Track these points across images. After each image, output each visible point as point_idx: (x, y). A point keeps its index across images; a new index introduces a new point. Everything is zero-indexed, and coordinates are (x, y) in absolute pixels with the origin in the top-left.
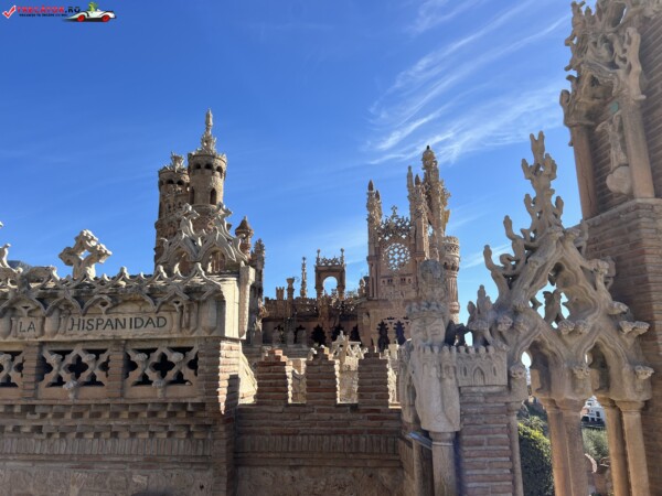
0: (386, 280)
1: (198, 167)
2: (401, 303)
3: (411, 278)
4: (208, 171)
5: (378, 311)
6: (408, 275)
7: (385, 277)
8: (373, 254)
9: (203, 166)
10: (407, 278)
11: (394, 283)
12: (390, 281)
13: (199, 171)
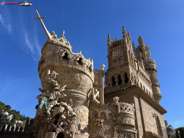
0: (114, 61)
2: (119, 67)
3: (123, 57)
5: (111, 72)
6: (121, 57)
7: (113, 60)
8: (109, 54)
10: (121, 58)
11: (117, 61)
12: (115, 61)
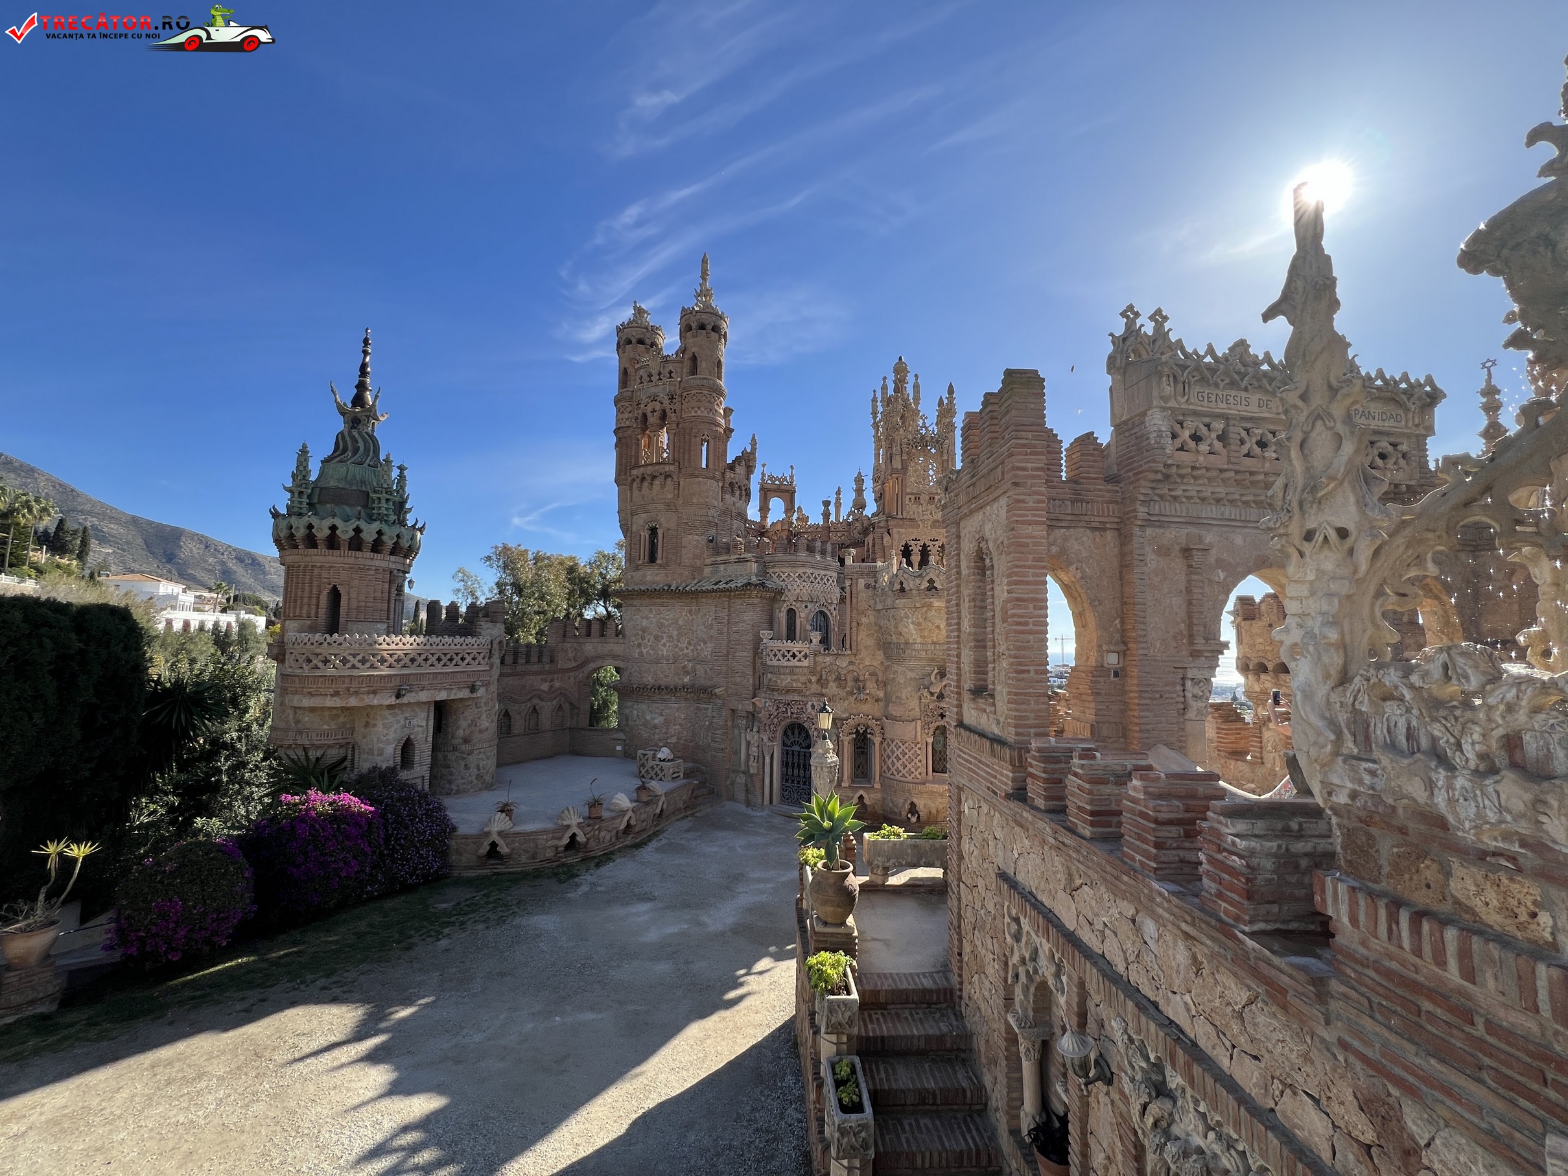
1: (702, 327)
4: (714, 335)
9: (709, 327)
13: (704, 332)
